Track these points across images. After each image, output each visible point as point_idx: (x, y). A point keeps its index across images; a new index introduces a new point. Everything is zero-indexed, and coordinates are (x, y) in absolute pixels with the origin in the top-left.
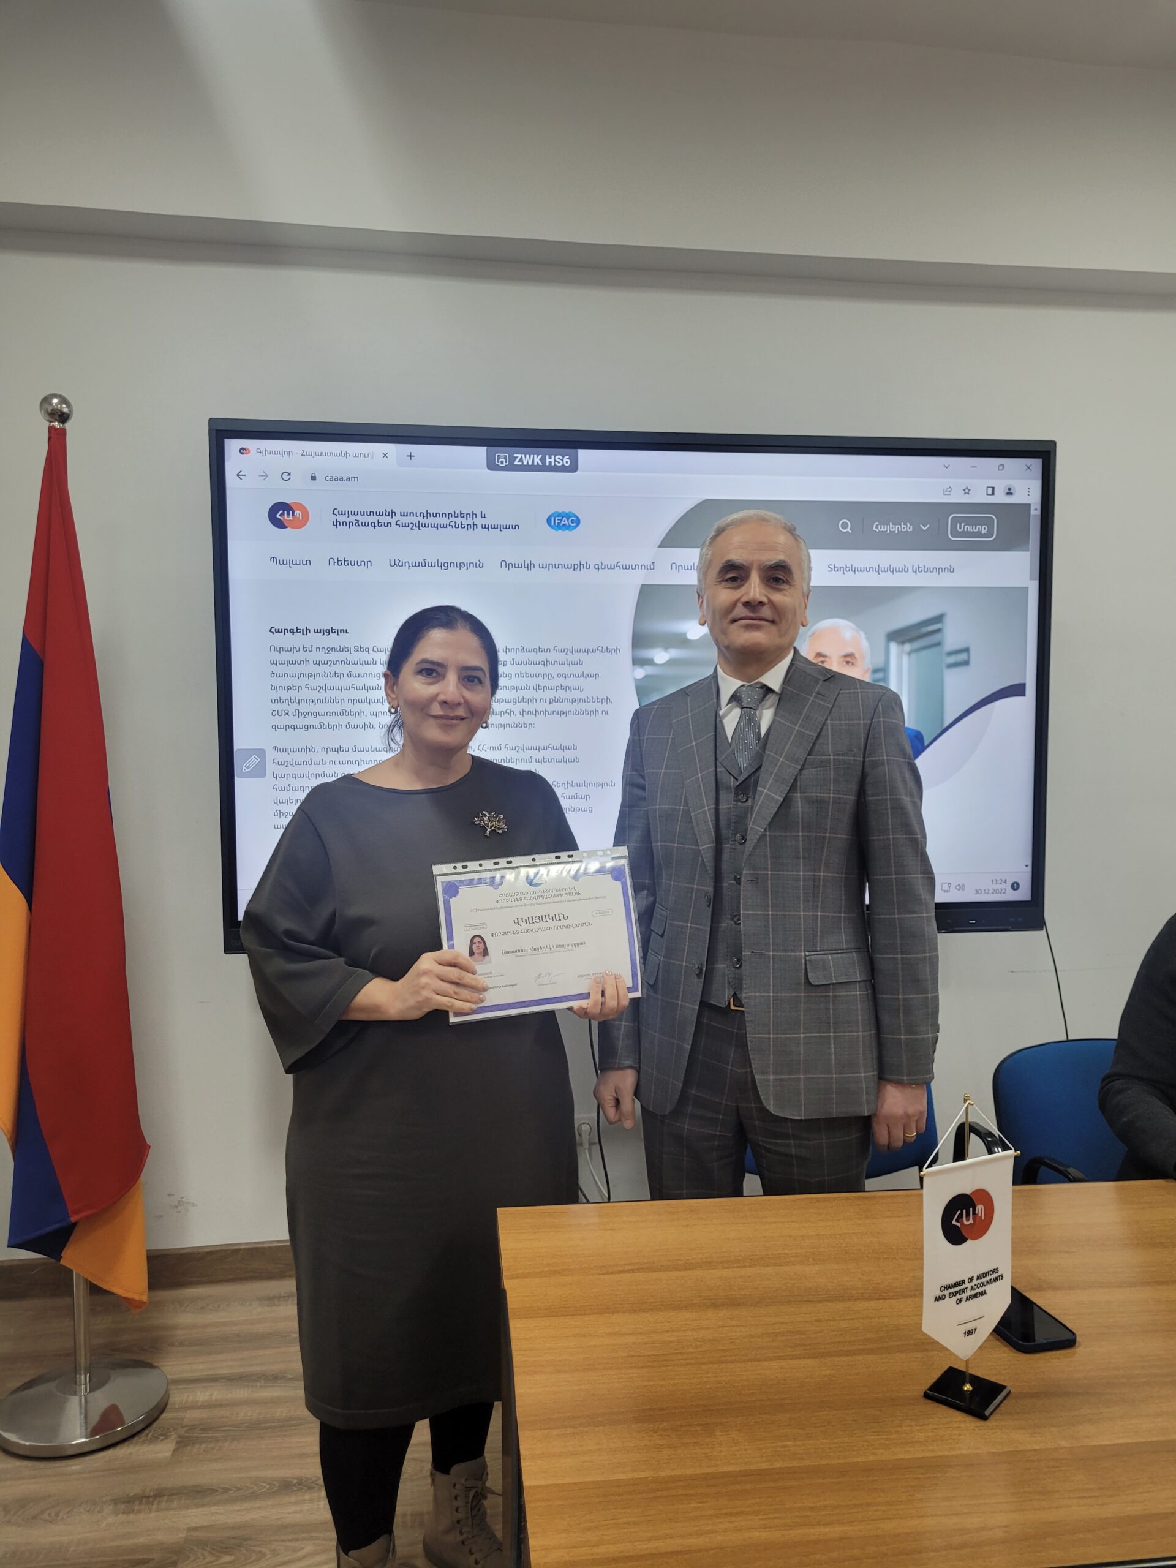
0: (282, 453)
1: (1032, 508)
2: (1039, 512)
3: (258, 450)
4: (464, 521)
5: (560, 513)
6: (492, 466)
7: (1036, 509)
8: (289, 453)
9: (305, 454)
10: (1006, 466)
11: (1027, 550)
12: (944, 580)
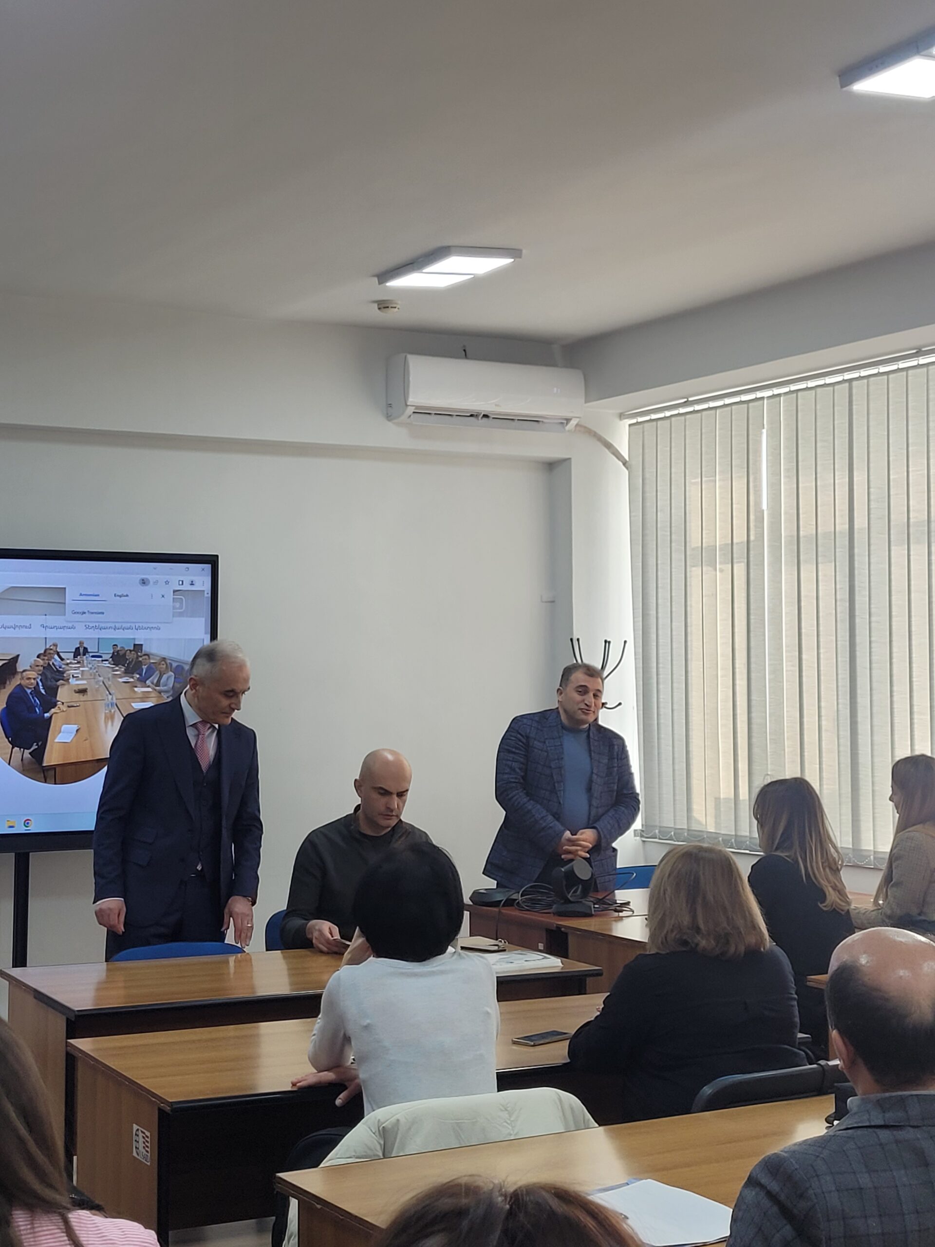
1: (206, 593)
2: (209, 595)
10: (190, 569)
11: (203, 617)
12: (154, 634)
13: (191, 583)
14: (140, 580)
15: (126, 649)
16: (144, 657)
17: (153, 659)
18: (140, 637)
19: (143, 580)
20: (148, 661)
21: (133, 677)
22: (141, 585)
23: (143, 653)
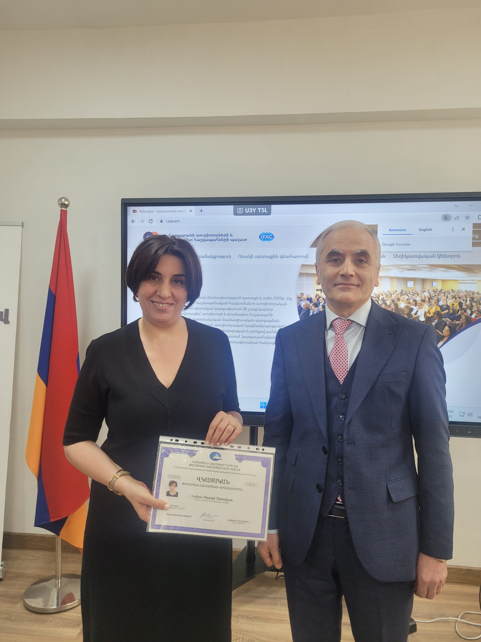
0: (149, 212)
3: (140, 211)
4: (223, 238)
5: (265, 233)
6: (236, 214)
8: (152, 212)
9: (158, 212)
12: (455, 261)
14: (442, 216)
19: (445, 216)
22: (444, 221)
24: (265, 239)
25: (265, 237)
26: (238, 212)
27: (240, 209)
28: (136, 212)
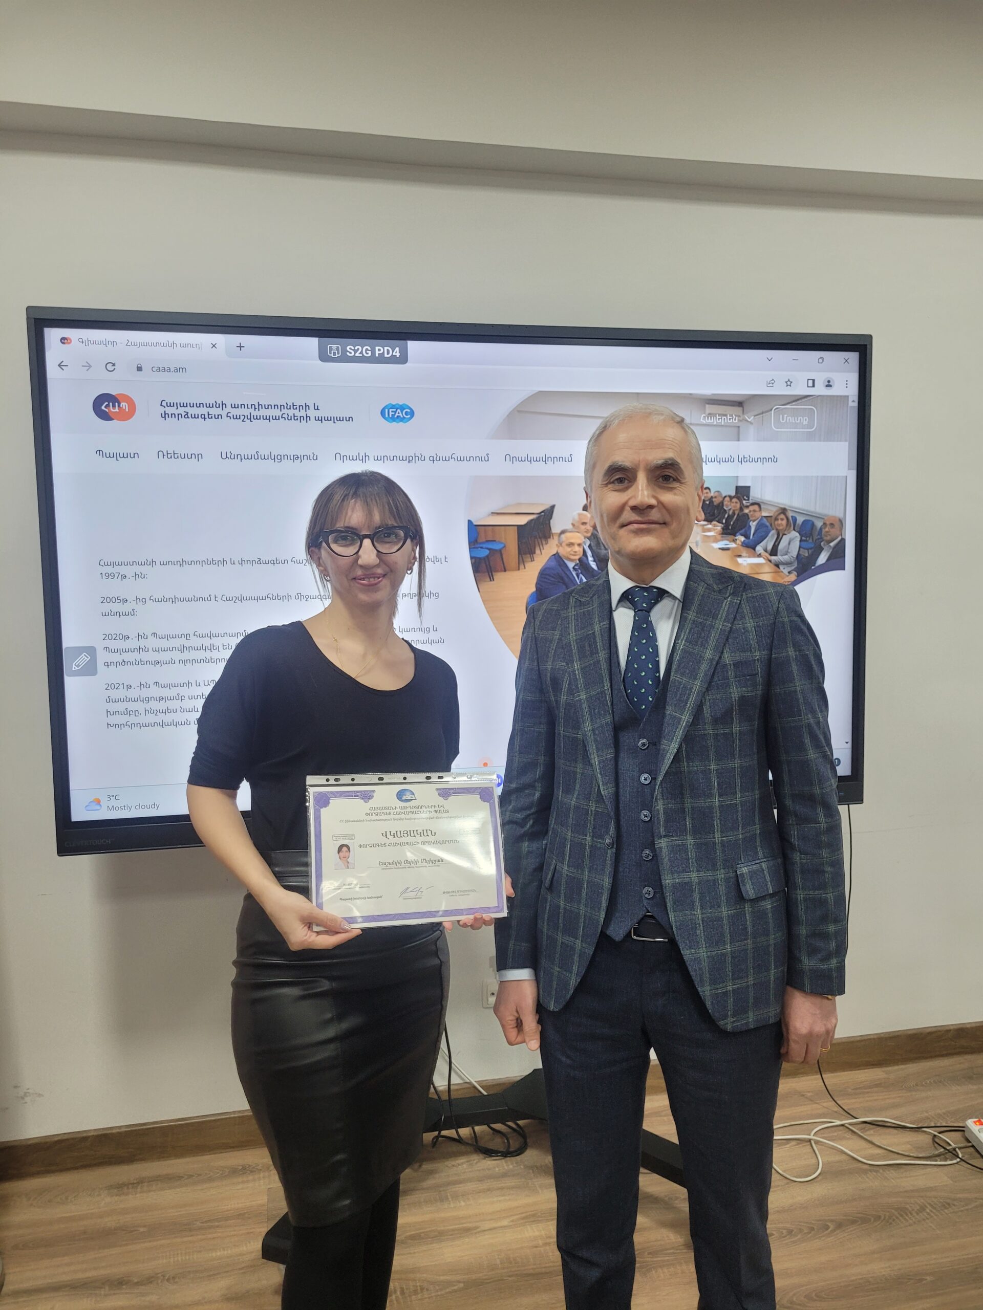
0: (106, 343)
1: (850, 400)
2: (856, 404)
3: (81, 340)
4: (297, 413)
5: (394, 405)
6: (324, 357)
7: (853, 401)
8: (114, 343)
9: (129, 344)
10: (825, 360)
11: (846, 441)
12: (768, 470)
13: (827, 384)
15: (724, 495)
16: (751, 508)
17: (767, 510)
18: (746, 475)
20: (758, 514)
21: (734, 541)
23: (751, 501)
24: (393, 419)
25: (393, 413)
26: (330, 353)
27: (334, 346)
28: (69, 343)
